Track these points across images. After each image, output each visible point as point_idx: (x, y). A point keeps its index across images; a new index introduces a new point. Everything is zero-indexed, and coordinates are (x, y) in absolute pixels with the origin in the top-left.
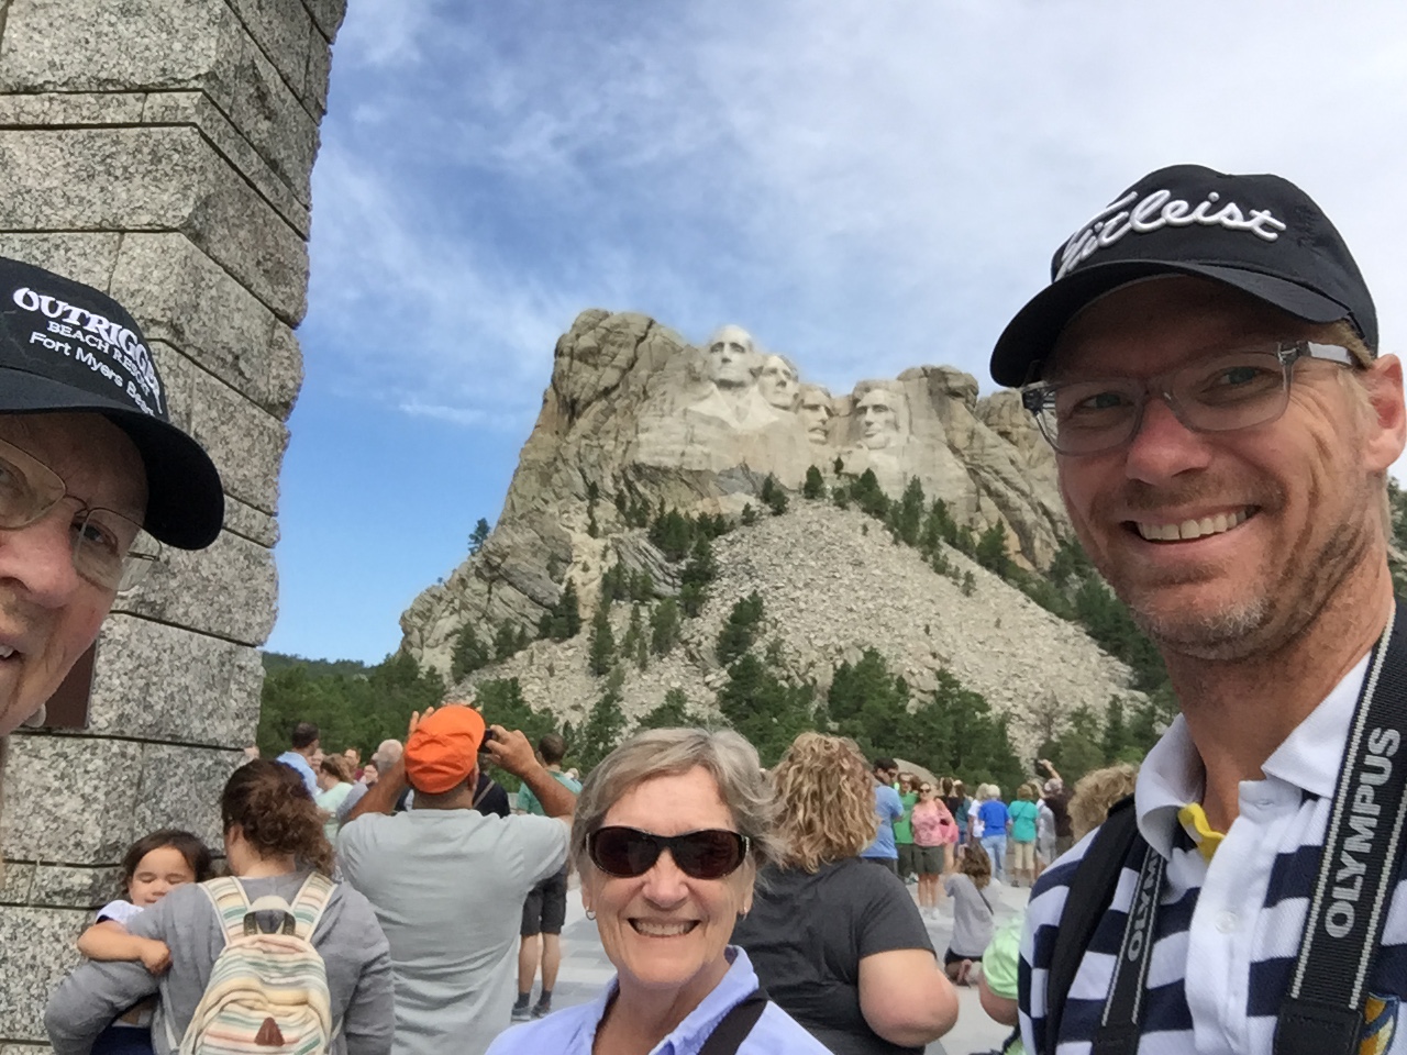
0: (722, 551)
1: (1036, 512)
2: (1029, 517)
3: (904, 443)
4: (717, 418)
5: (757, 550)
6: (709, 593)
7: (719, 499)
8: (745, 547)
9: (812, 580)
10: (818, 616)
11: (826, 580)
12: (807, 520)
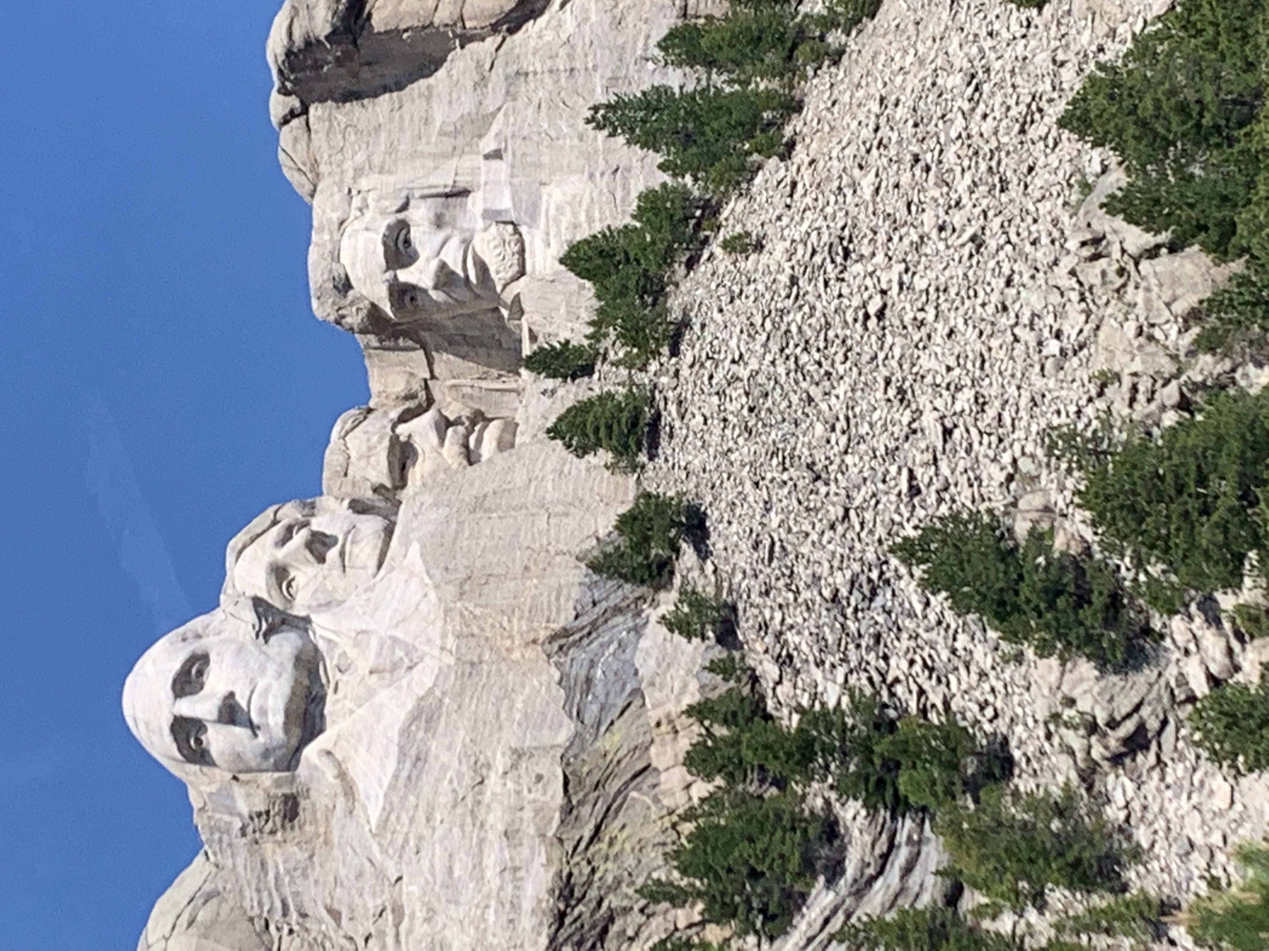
0: (809, 691)
3: (501, 167)
4: (406, 732)
5: (803, 573)
6: (933, 717)
7: (653, 715)
8: (796, 617)
9: (888, 382)
10: (994, 343)
11: (889, 339)
12: (716, 426)
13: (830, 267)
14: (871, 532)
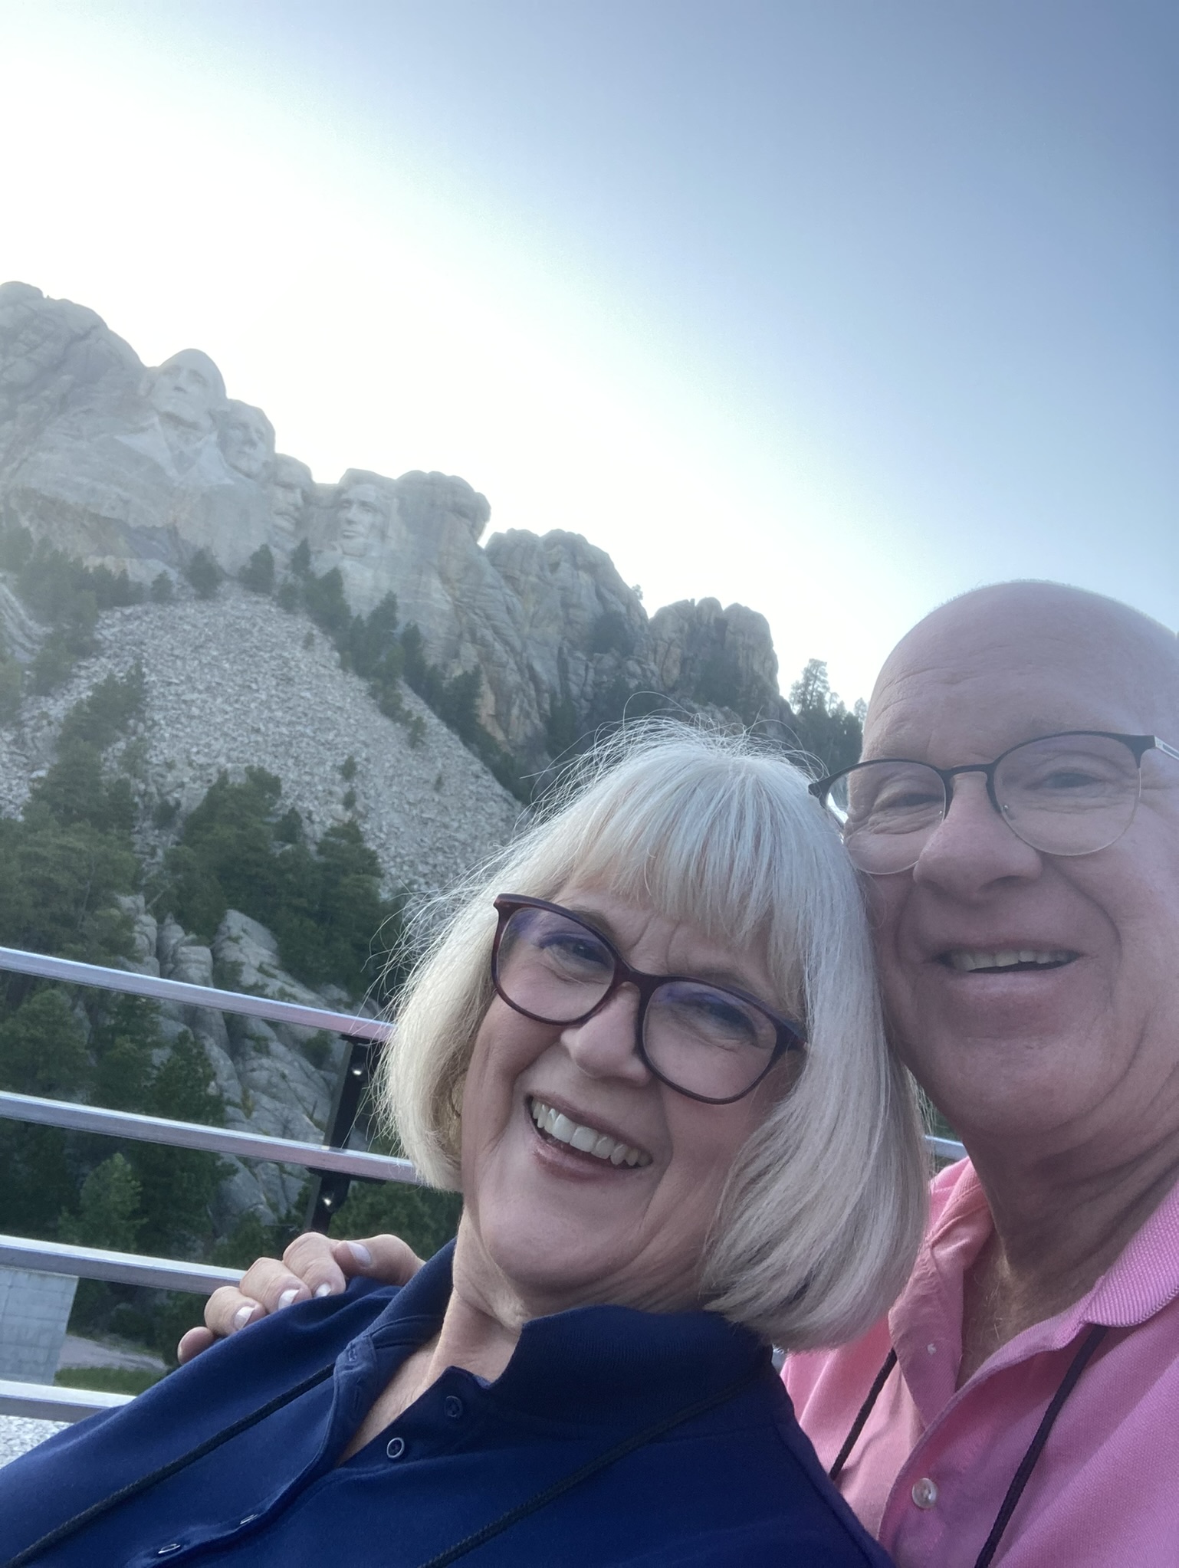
0: (110, 626)
1: (522, 675)
2: (513, 678)
4: (150, 460)
5: (159, 633)
6: (75, 670)
9: (219, 684)
10: (212, 728)
11: (237, 688)
12: (238, 614)
13: (279, 672)
14: (162, 664)
